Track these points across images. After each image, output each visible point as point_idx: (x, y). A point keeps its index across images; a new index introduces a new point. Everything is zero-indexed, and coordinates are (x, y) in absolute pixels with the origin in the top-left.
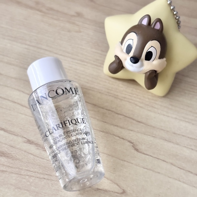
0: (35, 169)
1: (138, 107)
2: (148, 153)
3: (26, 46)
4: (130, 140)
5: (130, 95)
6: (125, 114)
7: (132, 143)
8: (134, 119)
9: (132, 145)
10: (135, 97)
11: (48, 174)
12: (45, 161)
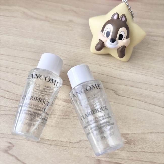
0: (60, 113)
1: (113, 69)
2: (124, 96)
3: (44, 42)
4: (113, 89)
5: (108, 63)
6: (107, 74)
7: (114, 91)
8: (112, 77)
9: (114, 92)
10: (110, 64)
11: (68, 115)
12: (65, 107)
